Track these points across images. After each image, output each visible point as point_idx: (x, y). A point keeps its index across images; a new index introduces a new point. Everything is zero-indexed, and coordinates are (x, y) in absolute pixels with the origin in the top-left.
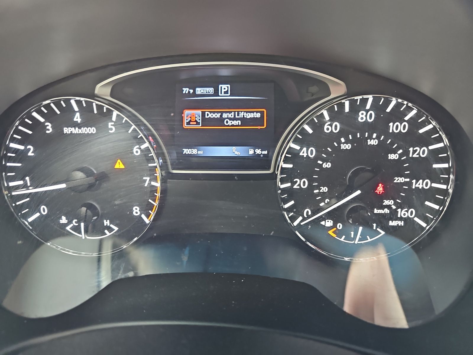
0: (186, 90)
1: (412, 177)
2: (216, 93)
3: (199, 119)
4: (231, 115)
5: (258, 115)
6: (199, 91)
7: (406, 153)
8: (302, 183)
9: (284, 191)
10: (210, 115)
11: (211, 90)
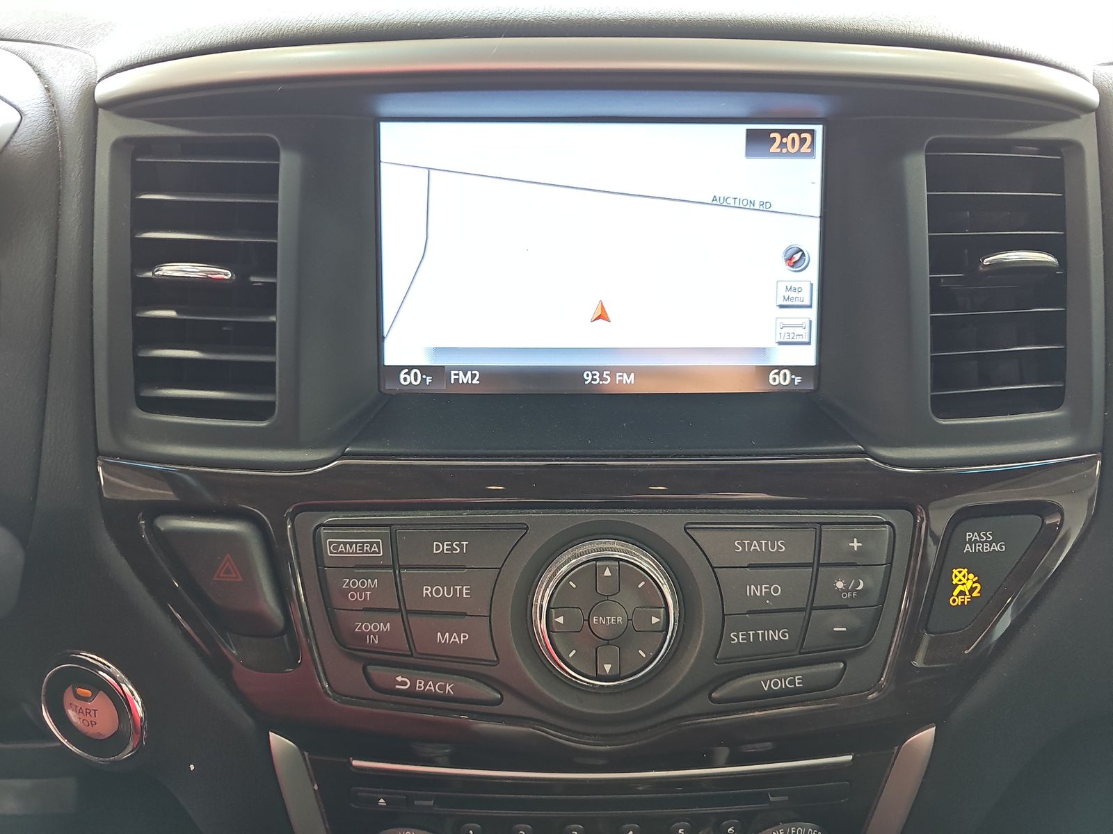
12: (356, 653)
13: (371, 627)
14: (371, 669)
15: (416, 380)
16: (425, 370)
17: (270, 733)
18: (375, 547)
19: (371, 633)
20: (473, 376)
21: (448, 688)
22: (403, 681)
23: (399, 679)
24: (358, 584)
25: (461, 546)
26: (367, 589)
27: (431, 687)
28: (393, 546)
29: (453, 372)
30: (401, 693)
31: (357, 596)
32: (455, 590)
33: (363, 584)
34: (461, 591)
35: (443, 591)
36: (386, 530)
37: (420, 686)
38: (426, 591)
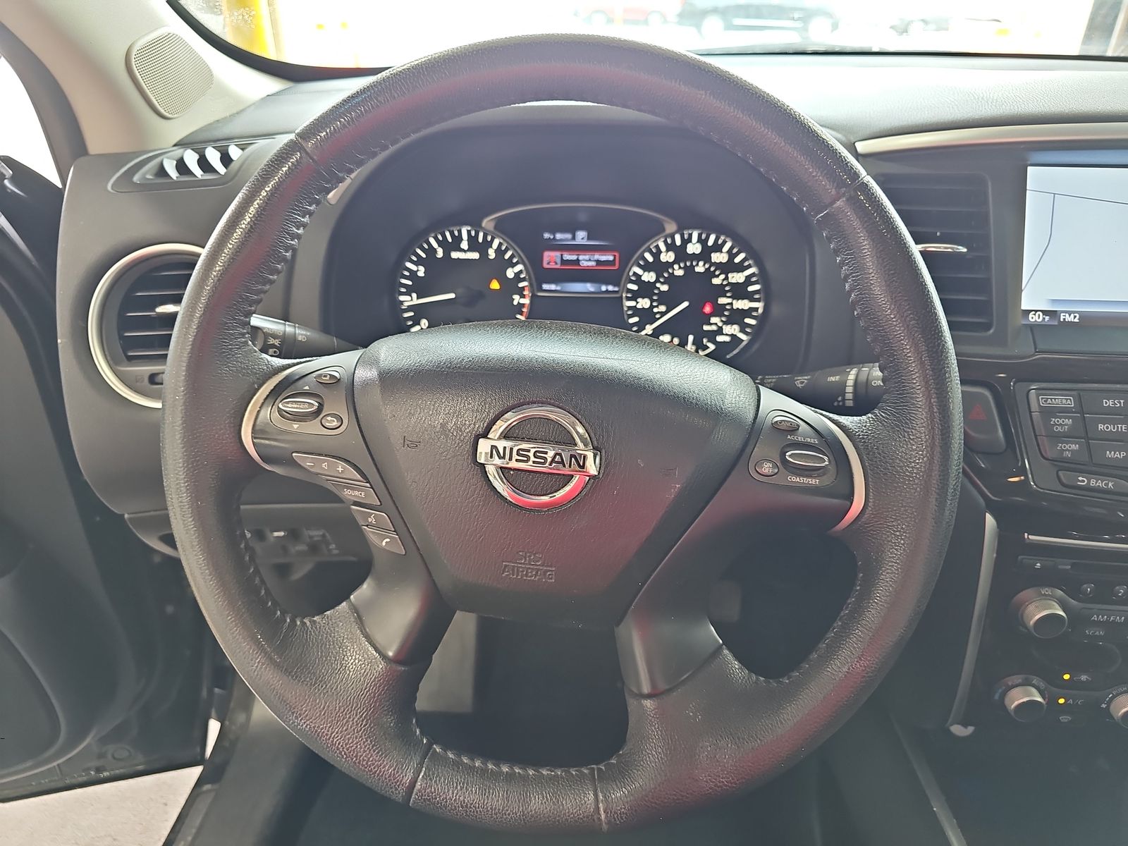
0: (547, 236)
1: (733, 297)
2: (574, 238)
3: (559, 261)
4: (587, 257)
5: (611, 258)
6: (559, 236)
7: (727, 278)
8: (644, 303)
9: (630, 308)
10: (567, 257)
11: (569, 236)
12: (1055, 463)
13: (1067, 447)
14: (1061, 473)
15: (1039, 318)
16: (1045, 312)
17: (987, 514)
18: (1069, 402)
19: (1067, 450)
20: (1075, 317)
21: (1110, 485)
22: (1082, 480)
23: (1080, 478)
24: (1061, 421)
25: (1120, 403)
26: (1065, 425)
27: (1100, 484)
28: (1079, 400)
29: (1062, 314)
30: (1081, 488)
31: (1059, 428)
32: (1118, 427)
33: (1063, 421)
34: (1121, 427)
35: (1111, 428)
36: (1074, 393)
37: (1093, 483)
38: (1101, 427)
